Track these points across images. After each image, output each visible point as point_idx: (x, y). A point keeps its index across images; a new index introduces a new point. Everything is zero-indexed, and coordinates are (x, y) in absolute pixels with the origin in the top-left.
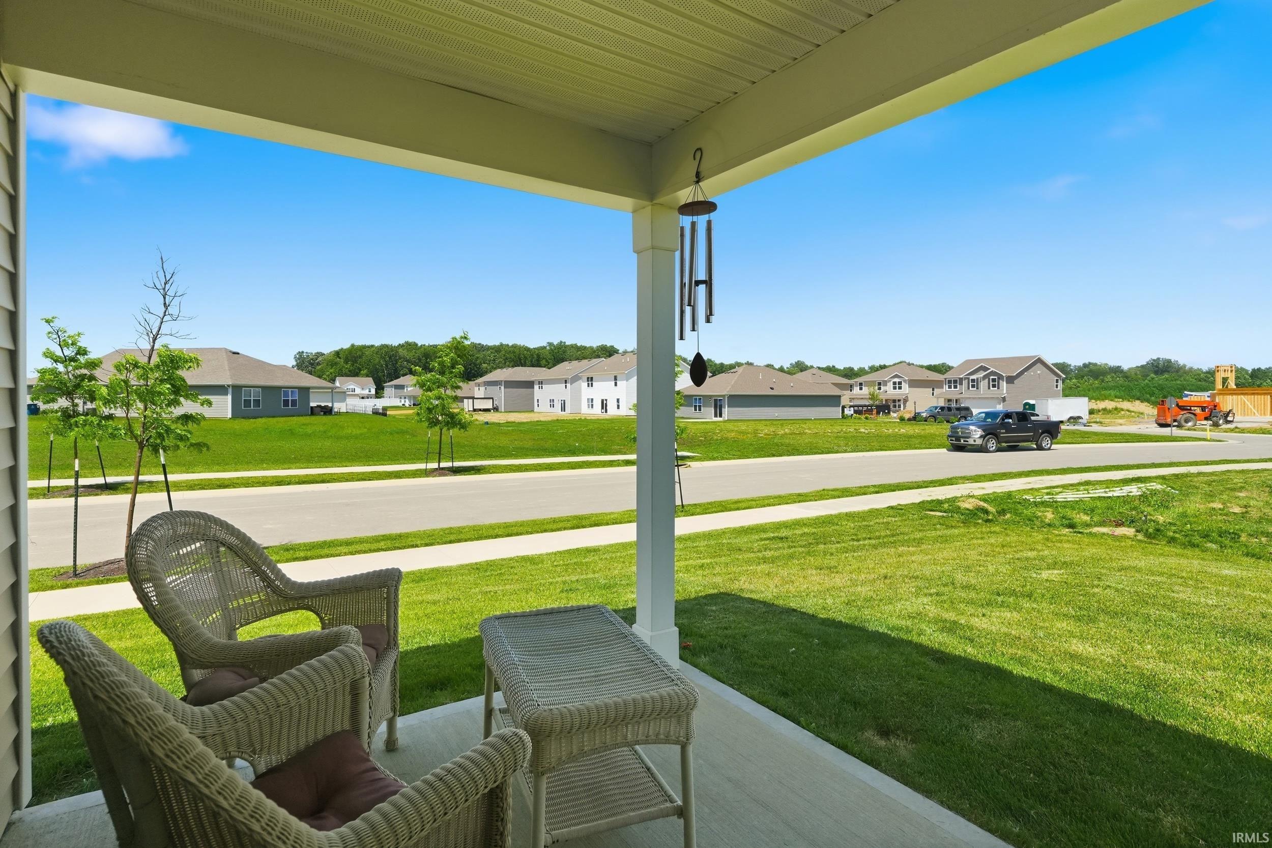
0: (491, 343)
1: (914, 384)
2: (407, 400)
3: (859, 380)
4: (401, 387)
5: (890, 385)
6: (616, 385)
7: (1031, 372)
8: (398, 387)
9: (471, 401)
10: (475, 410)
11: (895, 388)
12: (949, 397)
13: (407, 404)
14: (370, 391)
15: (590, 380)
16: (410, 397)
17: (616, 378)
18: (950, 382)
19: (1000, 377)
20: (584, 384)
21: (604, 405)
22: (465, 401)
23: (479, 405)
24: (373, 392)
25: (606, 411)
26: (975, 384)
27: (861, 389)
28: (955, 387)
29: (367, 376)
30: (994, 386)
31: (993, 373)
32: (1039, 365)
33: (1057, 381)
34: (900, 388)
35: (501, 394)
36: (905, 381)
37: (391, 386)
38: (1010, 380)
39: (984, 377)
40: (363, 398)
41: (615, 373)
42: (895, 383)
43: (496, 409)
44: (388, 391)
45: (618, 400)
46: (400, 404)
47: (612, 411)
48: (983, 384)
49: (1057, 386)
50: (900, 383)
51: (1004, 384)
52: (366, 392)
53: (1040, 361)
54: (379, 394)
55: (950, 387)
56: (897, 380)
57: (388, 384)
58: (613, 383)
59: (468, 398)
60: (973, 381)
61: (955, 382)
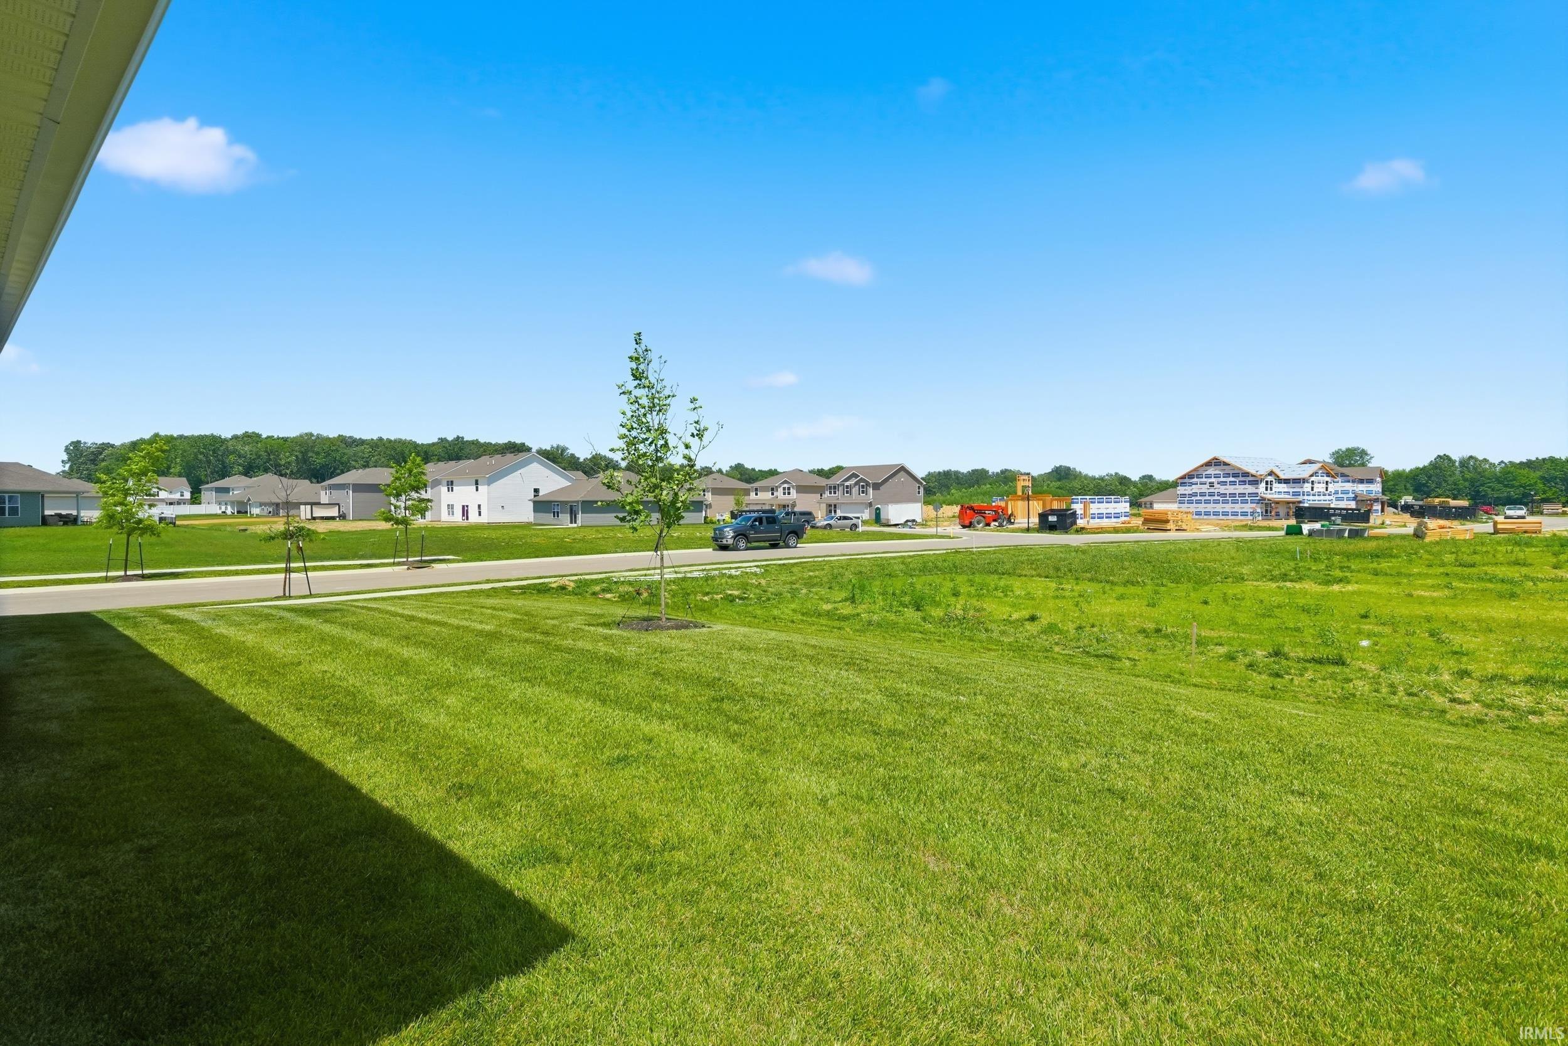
0: (367, 435)
1: (801, 489)
2: (229, 507)
3: (756, 485)
4: (226, 490)
5: (781, 490)
6: (477, 490)
7: (895, 479)
8: (219, 490)
9: (309, 507)
10: (314, 518)
11: (784, 494)
12: (830, 502)
13: (229, 512)
14: (182, 495)
15: (450, 484)
16: (232, 503)
17: (477, 483)
18: (830, 488)
19: (868, 484)
20: (444, 489)
21: (465, 511)
22: (302, 507)
23: (319, 512)
24: (187, 495)
25: (467, 519)
26: (848, 490)
27: (756, 494)
28: (835, 493)
29: (180, 476)
30: (863, 492)
31: (862, 480)
32: (902, 473)
33: (919, 488)
34: (789, 493)
35: (349, 499)
36: (793, 487)
37: (211, 489)
38: (876, 487)
39: (856, 483)
40: (171, 504)
41: (476, 477)
42: (784, 489)
43: (342, 517)
44: (207, 495)
45: (479, 506)
46: (220, 512)
47: (474, 518)
48: (855, 490)
49: (919, 493)
50: (789, 489)
51: (871, 491)
52: (177, 496)
53: (903, 469)
54: (195, 500)
55: (830, 493)
56: (786, 486)
57: (207, 486)
58: (474, 487)
59: (306, 504)
60: (847, 487)
61: (835, 488)
